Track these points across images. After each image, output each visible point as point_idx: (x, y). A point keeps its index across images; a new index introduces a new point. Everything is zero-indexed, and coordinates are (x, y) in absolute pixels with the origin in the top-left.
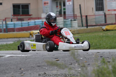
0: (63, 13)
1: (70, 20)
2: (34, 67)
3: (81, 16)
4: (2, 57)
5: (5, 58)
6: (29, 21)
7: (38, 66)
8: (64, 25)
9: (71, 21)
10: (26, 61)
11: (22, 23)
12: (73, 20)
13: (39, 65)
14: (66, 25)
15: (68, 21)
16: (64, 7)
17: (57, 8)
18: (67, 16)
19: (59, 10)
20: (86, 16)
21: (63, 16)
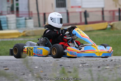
0: (15, 10)
1: (24, 18)
3: (38, 14)
8: (17, 24)
9: (26, 19)
12: (27, 18)
14: (19, 24)
15: (22, 20)
16: (17, 2)
17: (8, 3)
18: (20, 13)
19: (10, 5)
20: (44, 14)
21: (15, 13)
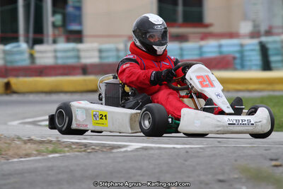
2: (207, 184)
4: (119, 150)
5: (126, 151)
6: (203, 43)
7: (221, 181)
10: (187, 163)
11: (181, 49)
13: (221, 177)
